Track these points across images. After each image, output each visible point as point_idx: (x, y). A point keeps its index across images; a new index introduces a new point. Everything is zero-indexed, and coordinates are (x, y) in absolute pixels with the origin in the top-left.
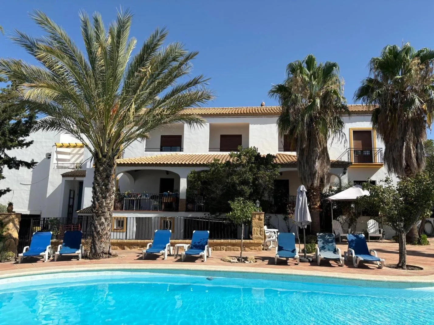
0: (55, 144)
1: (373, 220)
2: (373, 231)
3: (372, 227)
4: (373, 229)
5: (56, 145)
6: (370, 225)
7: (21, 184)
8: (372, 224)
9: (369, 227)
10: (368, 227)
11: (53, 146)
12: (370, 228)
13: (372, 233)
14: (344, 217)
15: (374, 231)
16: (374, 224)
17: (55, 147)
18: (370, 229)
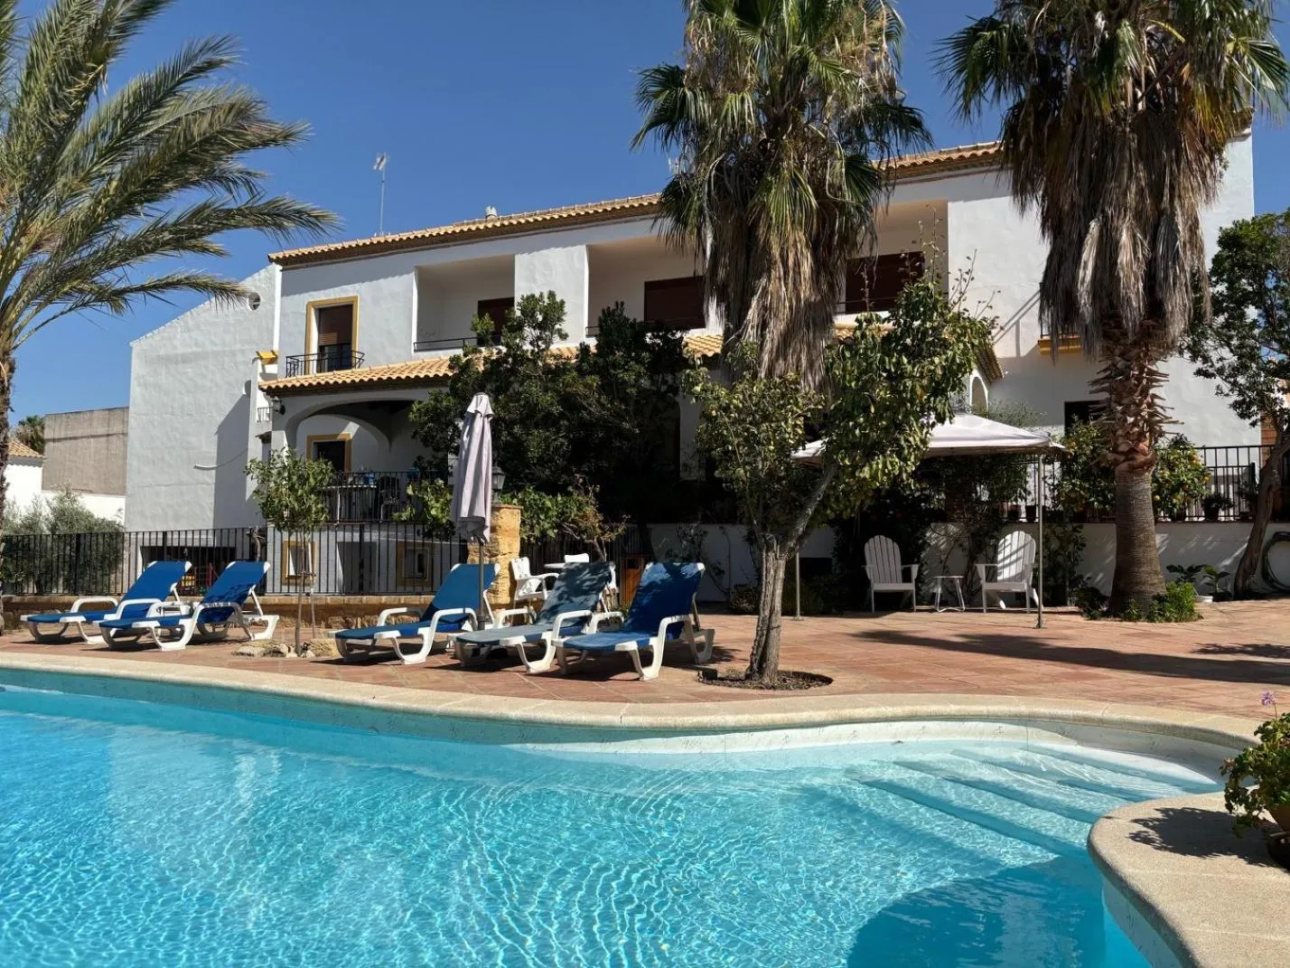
0: (258, 353)
1: (1022, 533)
2: (1013, 573)
3: (1014, 557)
4: (1013, 567)
5: (261, 358)
6: (1008, 551)
7: (196, 467)
8: (1015, 548)
9: (1004, 559)
10: (1000, 557)
11: (255, 360)
12: (1007, 561)
13: (1010, 580)
14: (952, 528)
15: (1020, 570)
16: (1024, 546)
17: (259, 362)
18: (1004, 567)
